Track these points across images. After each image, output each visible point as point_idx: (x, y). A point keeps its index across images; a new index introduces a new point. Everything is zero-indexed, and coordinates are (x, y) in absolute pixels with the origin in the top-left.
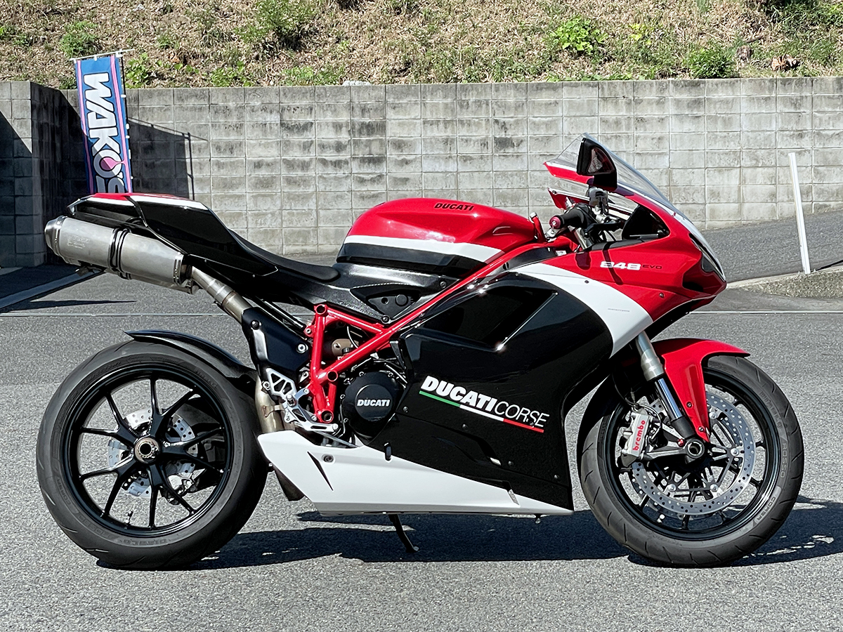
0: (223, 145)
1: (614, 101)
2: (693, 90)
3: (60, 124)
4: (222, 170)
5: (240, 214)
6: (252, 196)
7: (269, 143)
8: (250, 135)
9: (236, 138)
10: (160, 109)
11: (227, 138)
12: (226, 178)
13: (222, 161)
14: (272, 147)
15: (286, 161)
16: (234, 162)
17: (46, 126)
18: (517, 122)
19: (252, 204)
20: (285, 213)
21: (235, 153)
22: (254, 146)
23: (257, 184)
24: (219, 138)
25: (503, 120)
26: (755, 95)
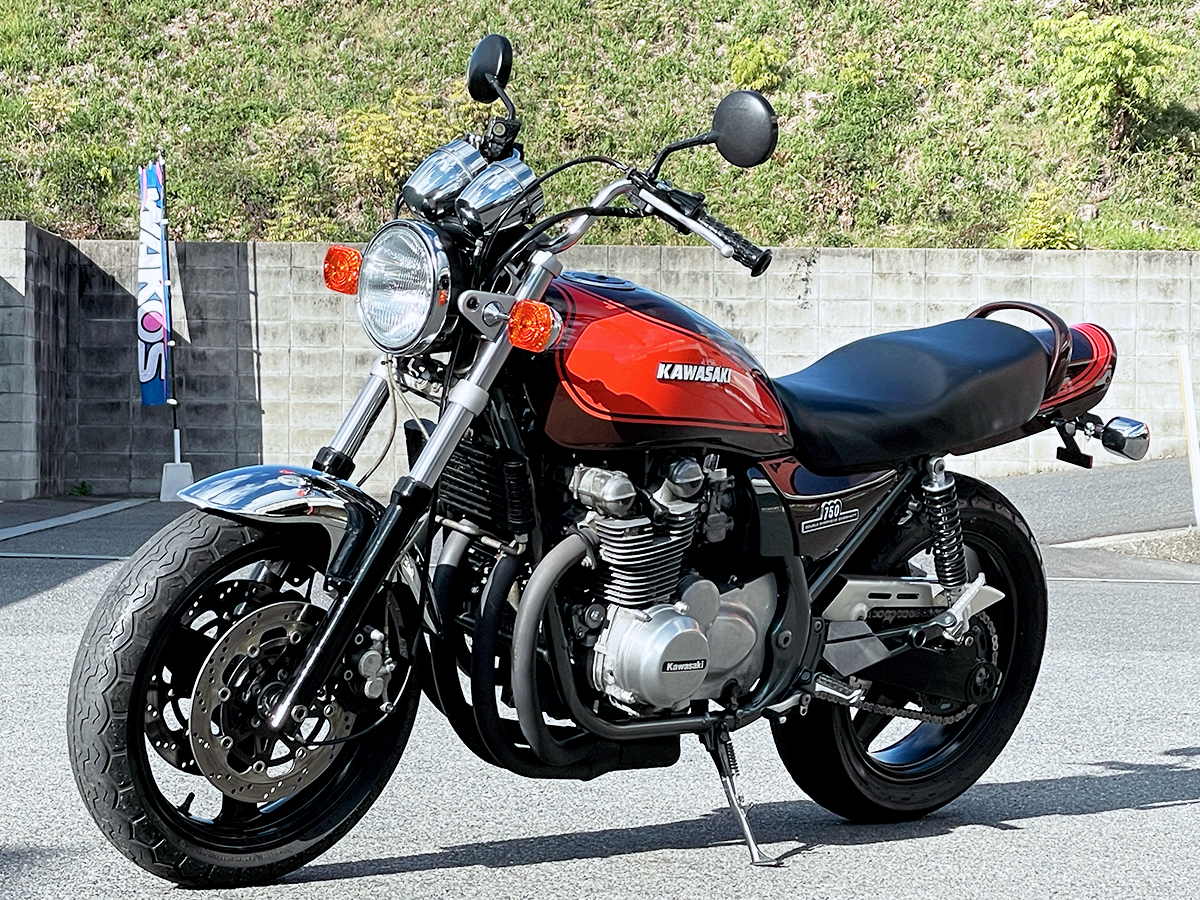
0: (309, 329)
1: (897, 278)
2: (1014, 266)
3: (67, 290)
4: (306, 366)
8: (350, 315)
9: (330, 318)
10: (217, 272)
11: (316, 319)
12: (313, 379)
13: (307, 352)
16: (325, 355)
17: (46, 290)
18: (750, 306)
21: (328, 341)
24: (303, 318)
25: (728, 303)
26: (1105, 276)
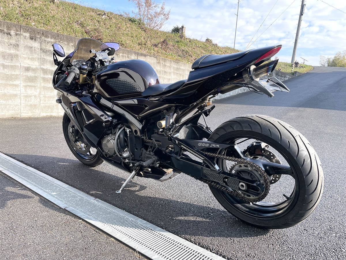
0: (6, 55)
4: (5, 70)
5: (16, 95)
6: (24, 86)
7: (33, 58)
8: (22, 52)
9: (15, 52)
11: (9, 51)
12: (8, 75)
13: (6, 64)
14: (35, 60)
15: (43, 70)
16: (13, 66)
19: (24, 90)
20: (41, 96)
21: (14, 60)
22: (25, 58)
23: (26, 79)
